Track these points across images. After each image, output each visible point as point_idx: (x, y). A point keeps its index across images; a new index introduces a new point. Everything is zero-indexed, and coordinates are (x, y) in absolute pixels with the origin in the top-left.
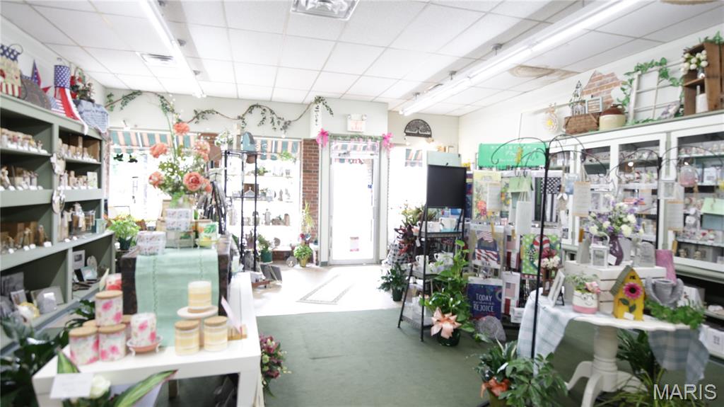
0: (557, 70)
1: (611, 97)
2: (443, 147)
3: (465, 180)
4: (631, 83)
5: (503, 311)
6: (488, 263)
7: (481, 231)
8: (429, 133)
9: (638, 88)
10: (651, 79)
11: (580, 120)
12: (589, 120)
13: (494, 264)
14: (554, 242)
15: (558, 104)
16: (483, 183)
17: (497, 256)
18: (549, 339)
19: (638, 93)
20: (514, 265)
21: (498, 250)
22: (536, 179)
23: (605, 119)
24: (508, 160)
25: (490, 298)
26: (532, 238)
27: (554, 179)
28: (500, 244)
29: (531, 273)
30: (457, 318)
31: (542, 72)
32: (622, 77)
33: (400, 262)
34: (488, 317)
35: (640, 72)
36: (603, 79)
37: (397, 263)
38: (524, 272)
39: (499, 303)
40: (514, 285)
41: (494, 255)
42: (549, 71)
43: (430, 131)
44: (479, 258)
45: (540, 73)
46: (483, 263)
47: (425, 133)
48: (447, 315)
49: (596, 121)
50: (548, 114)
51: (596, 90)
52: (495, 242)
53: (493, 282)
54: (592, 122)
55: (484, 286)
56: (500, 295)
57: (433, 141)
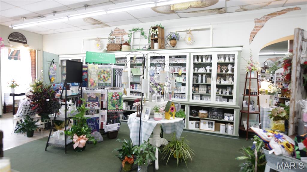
0: (103, 23)
1: (123, 38)
2: (34, 50)
3: (82, 69)
4: (131, 35)
5: (100, 128)
6: (93, 107)
7: (90, 93)
8: (25, 41)
9: (134, 37)
10: (138, 34)
11: (113, 46)
12: (117, 46)
13: (97, 108)
14: (121, 95)
15: (101, 38)
16: (92, 70)
17: (98, 104)
18: (147, 133)
19: (134, 39)
20: (104, 107)
21: (98, 101)
22: (113, 69)
23: (124, 47)
24: (100, 60)
25: (94, 123)
26: (112, 94)
27: (121, 69)
28: (99, 98)
29: (112, 109)
30: (86, 136)
31: (97, 22)
32: (127, 31)
33: (29, 114)
34: (94, 132)
35: (134, 31)
36: (120, 31)
37: (27, 115)
38: (109, 109)
39: (98, 125)
40: (105, 115)
41: (97, 104)
42: (100, 23)
43: (26, 40)
44: (89, 106)
45: (96, 23)
46: (91, 108)
47: (23, 41)
48: (81, 136)
49: (120, 47)
50: (97, 41)
51: (117, 34)
52: (97, 98)
53: (96, 116)
54: (118, 47)
55: (92, 118)
56: (99, 121)
57: (28, 46)
